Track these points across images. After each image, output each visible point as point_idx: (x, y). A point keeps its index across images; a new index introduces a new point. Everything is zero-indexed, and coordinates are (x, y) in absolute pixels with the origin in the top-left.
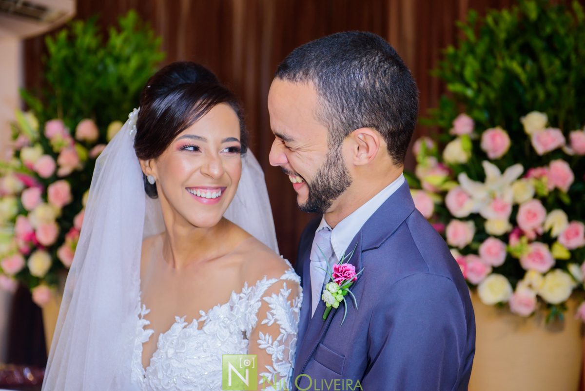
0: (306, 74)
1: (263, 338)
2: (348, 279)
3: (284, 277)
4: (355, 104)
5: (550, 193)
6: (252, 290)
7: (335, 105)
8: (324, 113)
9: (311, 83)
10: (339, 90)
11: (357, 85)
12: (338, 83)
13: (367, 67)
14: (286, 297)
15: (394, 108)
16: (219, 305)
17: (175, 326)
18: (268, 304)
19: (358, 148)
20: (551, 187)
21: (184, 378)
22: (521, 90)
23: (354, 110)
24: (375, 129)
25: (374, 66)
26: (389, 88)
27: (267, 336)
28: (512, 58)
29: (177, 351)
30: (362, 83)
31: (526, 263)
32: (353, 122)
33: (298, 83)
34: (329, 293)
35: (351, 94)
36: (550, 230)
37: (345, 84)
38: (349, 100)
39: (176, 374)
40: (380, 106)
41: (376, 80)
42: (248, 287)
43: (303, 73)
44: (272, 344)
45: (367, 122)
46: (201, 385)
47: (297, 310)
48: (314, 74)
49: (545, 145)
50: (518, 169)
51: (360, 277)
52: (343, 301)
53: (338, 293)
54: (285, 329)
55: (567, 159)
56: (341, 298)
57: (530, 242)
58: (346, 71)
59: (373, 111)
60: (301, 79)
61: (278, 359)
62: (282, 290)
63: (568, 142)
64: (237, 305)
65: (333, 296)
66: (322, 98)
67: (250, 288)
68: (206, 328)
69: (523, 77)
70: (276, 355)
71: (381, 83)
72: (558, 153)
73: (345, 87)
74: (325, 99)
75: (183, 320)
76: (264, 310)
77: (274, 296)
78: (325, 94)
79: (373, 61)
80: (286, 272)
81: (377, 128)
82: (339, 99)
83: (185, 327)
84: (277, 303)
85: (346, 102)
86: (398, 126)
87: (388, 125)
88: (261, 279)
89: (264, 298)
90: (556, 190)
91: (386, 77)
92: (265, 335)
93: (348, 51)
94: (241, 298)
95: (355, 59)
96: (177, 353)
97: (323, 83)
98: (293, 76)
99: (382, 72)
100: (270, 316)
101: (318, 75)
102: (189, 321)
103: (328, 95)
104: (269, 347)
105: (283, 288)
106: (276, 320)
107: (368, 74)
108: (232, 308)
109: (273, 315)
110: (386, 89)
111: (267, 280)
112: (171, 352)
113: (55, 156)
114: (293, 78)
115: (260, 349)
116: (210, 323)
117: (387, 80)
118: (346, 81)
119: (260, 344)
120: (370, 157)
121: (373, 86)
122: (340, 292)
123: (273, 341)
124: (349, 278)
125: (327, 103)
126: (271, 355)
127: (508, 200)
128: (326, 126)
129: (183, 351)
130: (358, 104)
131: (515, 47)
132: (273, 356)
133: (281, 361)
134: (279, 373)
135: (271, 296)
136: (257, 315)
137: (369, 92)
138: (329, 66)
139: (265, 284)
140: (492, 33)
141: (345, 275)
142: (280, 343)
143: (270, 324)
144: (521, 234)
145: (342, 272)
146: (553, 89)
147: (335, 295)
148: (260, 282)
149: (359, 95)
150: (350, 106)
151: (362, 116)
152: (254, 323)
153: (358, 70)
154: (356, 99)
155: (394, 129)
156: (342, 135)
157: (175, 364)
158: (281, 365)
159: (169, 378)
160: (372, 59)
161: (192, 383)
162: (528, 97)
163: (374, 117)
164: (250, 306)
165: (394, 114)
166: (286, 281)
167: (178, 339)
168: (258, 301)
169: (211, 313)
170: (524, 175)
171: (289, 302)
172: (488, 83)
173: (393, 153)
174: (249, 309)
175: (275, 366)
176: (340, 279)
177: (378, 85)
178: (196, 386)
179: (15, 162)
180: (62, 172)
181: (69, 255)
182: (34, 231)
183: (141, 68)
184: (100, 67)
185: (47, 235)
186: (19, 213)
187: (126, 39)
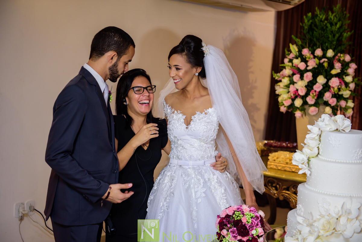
75: (199, 112)
102: (201, 112)
113: (306, 62)
179: (290, 64)
180: (308, 68)
181: (311, 100)
182: (297, 90)
183: (341, 27)
184: (325, 28)
185: (302, 92)
186: (290, 84)
187: (335, 16)
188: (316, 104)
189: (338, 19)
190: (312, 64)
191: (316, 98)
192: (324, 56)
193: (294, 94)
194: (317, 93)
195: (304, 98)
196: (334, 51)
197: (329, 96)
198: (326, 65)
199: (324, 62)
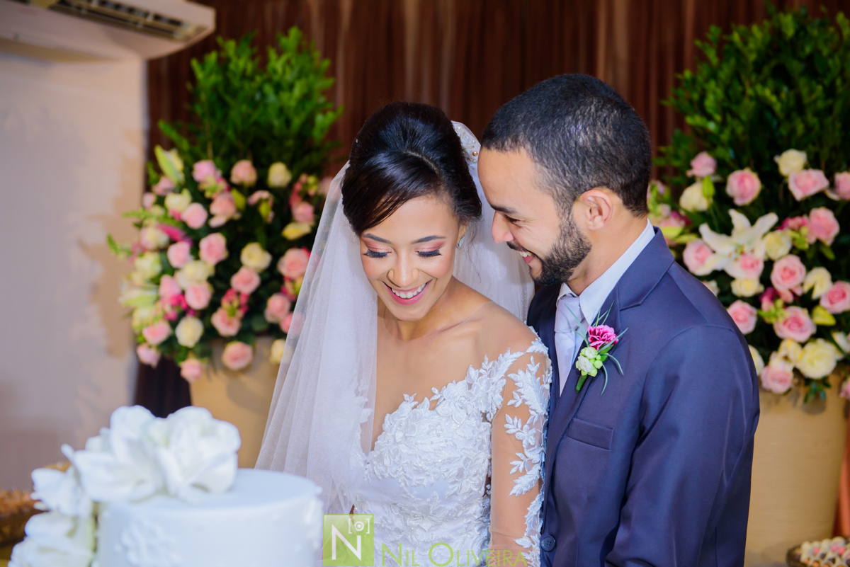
0: (516, 140)
1: (511, 422)
2: (607, 343)
3: (530, 350)
4: (578, 165)
5: (810, 246)
6: (493, 365)
7: (555, 169)
8: (545, 181)
9: (522, 150)
10: (556, 153)
11: (576, 144)
12: (553, 145)
13: (583, 122)
14: (534, 373)
15: (622, 159)
16: (454, 381)
17: (404, 405)
18: (514, 382)
19: (590, 211)
20: (812, 240)
21: (415, 466)
22: (775, 123)
23: (577, 172)
24: (605, 187)
25: (591, 118)
26: (612, 139)
27: (516, 420)
28: (764, 83)
29: (407, 435)
30: (581, 140)
31: (781, 331)
32: (579, 185)
33: (509, 152)
34: (586, 360)
35: (571, 155)
36: (811, 290)
37: (561, 145)
38: (569, 162)
39: (405, 461)
40: (606, 162)
41: (596, 133)
42: (489, 362)
43: (512, 140)
44: (522, 429)
45: (595, 182)
46: (435, 473)
47: (548, 387)
48: (524, 140)
49: (803, 189)
50: (772, 219)
51: (621, 339)
52: (602, 368)
53: (596, 359)
54: (535, 410)
55: (831, 205)
56: (599, 364)
57: (786, 305)
58: (560, 130)
59: (598, 169)
60: (511, 147)
61: (530, 444)
62: (529, 365)
63: (833, 185)
64: (476, 383)
65: (590, 363)
66: (539, 166)
67: (491, 363)
68: (439, 409)
69: (778, 107)
70: (527, 441)
71: (603, 136)
72: (819, 199)
73: (563, 148)
74: (542, 165)
75: (412, 398)
76: (510, 389)
77: (521, 372)
78: (541, 161)
79: (589, 113)
80: (533, 342)
81: (607, 185)
82: (558, 163)
83: (415, 407)
84: (524, 381)
85: (567, 165)
86: (631, 177)
87: (619, 179)
88: (504, 352)
89: (509, 375)
90: (819, 243)
91: (608, 127)
92: (513, 419)
93: (559, 105)
94: (481, 375)
95: (567, 114)
96: (406, 437)
97: (537, 148)
98: (501, 145)
99: (601, 123)
100: (517, 396)
101: (529, 140)
102: (419, 400)
103: (545, 161)
104: (519, 431)
105: (530, 363)
106: (524, 400)
107: (585, 129)
108: (470, 386)
109: (520, 394)
110: (610, 141)
111: (511, 353)
112: (399, 436)
113: (207, 203)
114: (501, 148)
115: (508, 434)
116: (445, 402)
117: (609, 131)
118: (562, 142)
119: (508, 429)
120: (605, 220)
121: (595, 141)
122: (599, 357)
123: (523, 424)
124: (609, 341)
125: (545, 169)
126: (521, 441)
127: (760, 256)
128: (549, 194)
129: (413, 435)
130: (580, 165)
131: (766, 70)
132: (524, 442)
133: (533, 446)
134: (531, 460)
135: (517, 373)
136: (502, 394)
137: (591, 150)
138: (540, 128)
139: (509, 358)
140: (738, 53)
141: (603, 338)
142: (531, 426)
143: (517, 405)
144: (775, 296)
145: (599, 334)
146: (813, 120)
147: (593, 361)
148: (503, 356)
149: (580, 155)
150: (572, 168)
151: (588, 176)
152: (499, 403)
153: (573, 127)
154: (578, 159)
155: (628, 181)
156: (570, 201)
157: (404, 449)
158: (533, 450)
159: (398, 465)
160: (588, 110)
161: (424, 471)
162: (784, 131)
163: (601, 175)
164: (493, 383)
165: (624, 166)
166: (533, 354)
167: (407, 420)
168: (502, 378)
169: (445, 391)
170: (779, 226)
171: (539, 378)
172: (735, 116)
173: (631, 206)
174: (492, 387)
175: (527, 453)
176: (598, 343)
177: (599, 139)
178: (428, 475)
179: (158, 211)
180: (215, 222)
181: (225, 322)
182: (183, 293)
183: (306, 97)
184: (258, 97)
185: (198, 298)
186: (163, 272)
187: (288, 62)
188: (244, 335)
189: (295, 72)
190: (224, 209)
191: (240, 314)
192: (261, 184)
193: (173, 306)
194: (244, 300)
195: (204, 315)
196: (290, 167)
197: (282, 309)
198: (266, 211)
199: (260, 202)
